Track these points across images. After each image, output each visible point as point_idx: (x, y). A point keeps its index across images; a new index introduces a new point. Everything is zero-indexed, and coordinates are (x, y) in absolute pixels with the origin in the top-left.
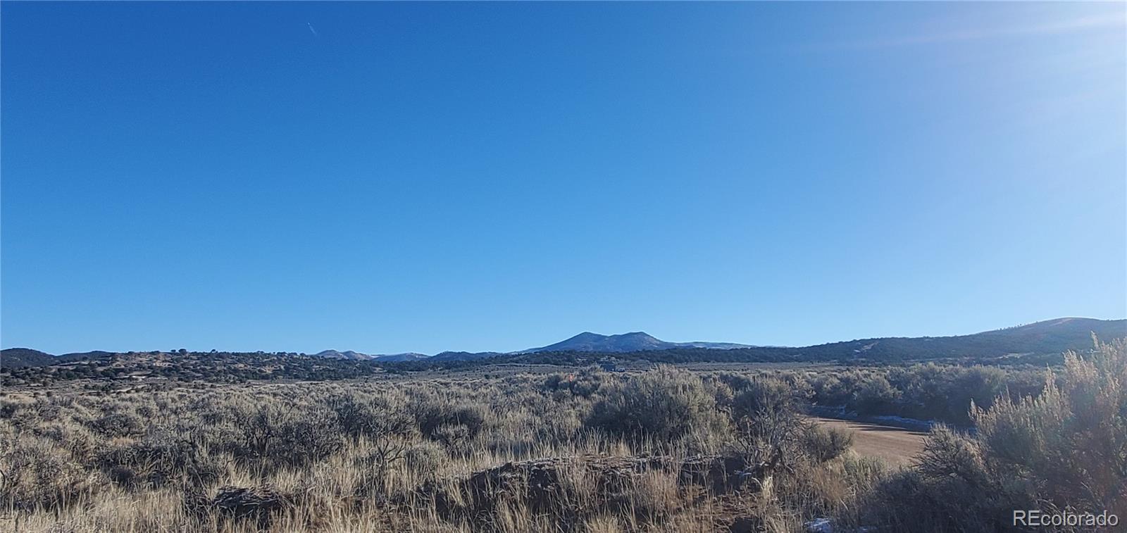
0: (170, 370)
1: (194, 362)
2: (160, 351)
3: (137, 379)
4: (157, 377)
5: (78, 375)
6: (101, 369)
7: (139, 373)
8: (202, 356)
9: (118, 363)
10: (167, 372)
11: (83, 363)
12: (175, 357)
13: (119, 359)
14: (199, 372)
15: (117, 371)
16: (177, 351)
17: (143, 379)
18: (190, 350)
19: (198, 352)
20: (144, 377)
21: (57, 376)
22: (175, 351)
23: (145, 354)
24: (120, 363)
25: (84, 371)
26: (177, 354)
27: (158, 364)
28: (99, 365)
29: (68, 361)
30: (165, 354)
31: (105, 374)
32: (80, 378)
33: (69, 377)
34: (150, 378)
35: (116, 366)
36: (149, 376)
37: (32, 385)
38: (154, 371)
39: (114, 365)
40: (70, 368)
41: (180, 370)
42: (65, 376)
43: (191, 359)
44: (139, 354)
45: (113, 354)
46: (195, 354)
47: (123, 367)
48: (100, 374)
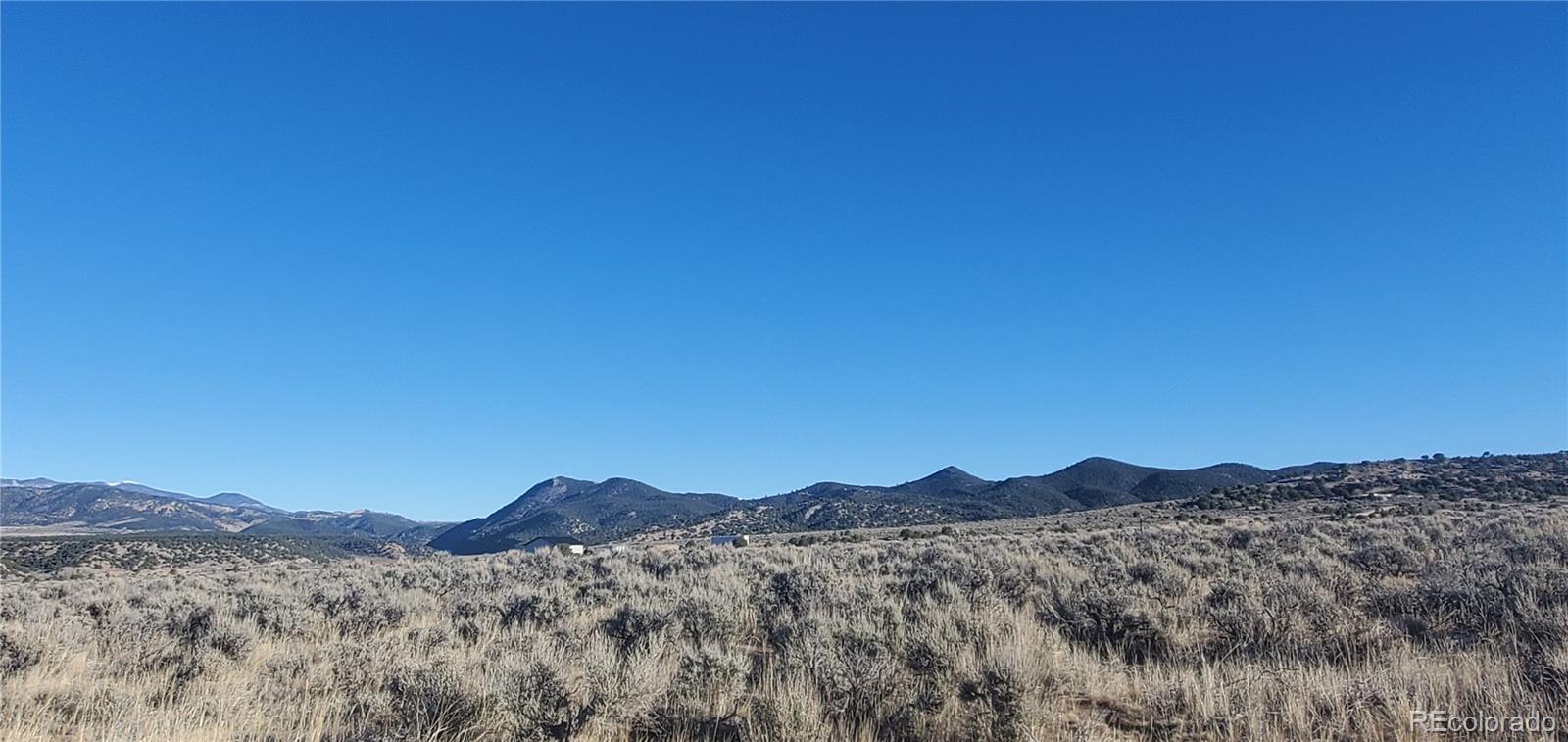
0: (1424, 484)
1: (1459, 471)
2: (1406, 458)
3: (1380, 498)
4: (1407, 494)
5: (1303, 494)
6: (1330, 486)
7: (1383, 490)
8: (1470, 462)
9: (1350, 477)
10: (1422, 487)
11: (1306, 478)
12: (1429, 466)
13: (1350, 471)
14: (1469, 486)
15: (1352, 488)
16: (1431, 457)
17: (1388, 498)
18: (1449, 454)
19: (1462, 456)
20: (1389, 495)
21: (1277, 496)
22: (1426, 457)
23: (1386, 464)
24: (1353, 477)
25: (1309, 489)
26: (1430, 461)
27: (1406, 476)
28: (1327, 481)
29: (1288, 477)
30: (1414, 462)
31: (1336, 491)
32: (1306, 498)
33: (1292, 497)
34: (1399, 496)
35: (1349, 480)
36: (1395, 493)
37: (1250, 508)
38: (1403, 488)
39: (1346, 479)
40: (1291, 485)
41: (1439, 484)
42: (1287, 496)
43: (1454, 467)
44: (1377, 464)
45: (1342, 465)
46: (1458, 459)
47: (1358, 481)
48: (1330, 493)
